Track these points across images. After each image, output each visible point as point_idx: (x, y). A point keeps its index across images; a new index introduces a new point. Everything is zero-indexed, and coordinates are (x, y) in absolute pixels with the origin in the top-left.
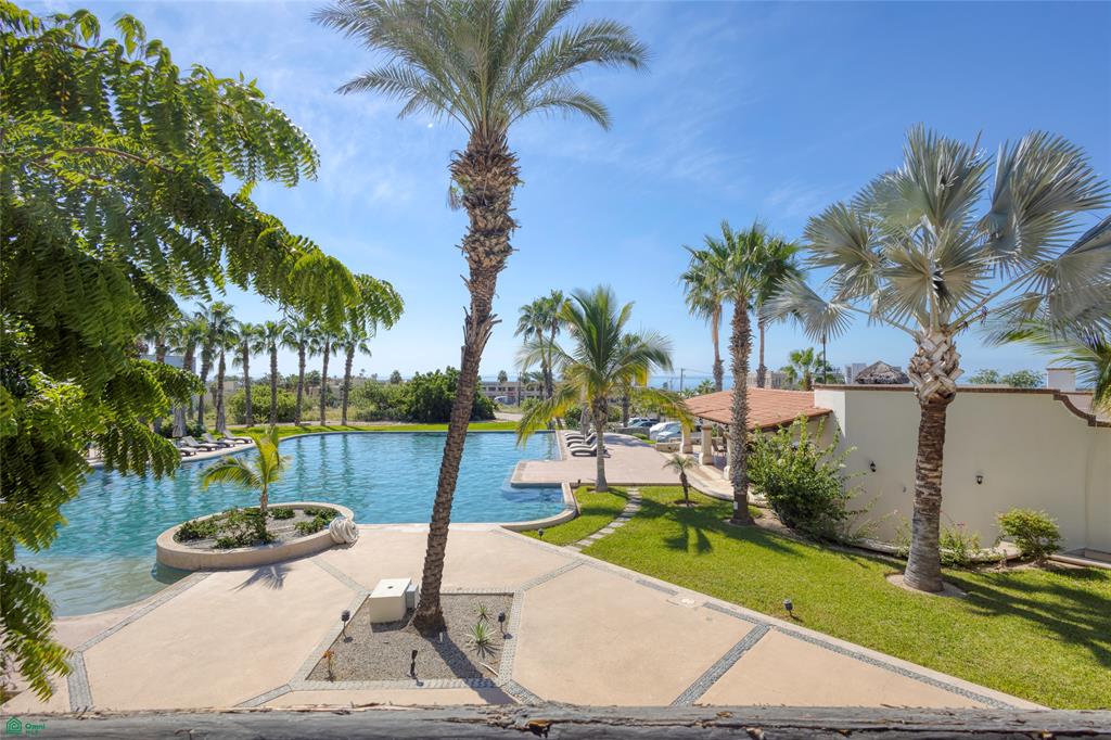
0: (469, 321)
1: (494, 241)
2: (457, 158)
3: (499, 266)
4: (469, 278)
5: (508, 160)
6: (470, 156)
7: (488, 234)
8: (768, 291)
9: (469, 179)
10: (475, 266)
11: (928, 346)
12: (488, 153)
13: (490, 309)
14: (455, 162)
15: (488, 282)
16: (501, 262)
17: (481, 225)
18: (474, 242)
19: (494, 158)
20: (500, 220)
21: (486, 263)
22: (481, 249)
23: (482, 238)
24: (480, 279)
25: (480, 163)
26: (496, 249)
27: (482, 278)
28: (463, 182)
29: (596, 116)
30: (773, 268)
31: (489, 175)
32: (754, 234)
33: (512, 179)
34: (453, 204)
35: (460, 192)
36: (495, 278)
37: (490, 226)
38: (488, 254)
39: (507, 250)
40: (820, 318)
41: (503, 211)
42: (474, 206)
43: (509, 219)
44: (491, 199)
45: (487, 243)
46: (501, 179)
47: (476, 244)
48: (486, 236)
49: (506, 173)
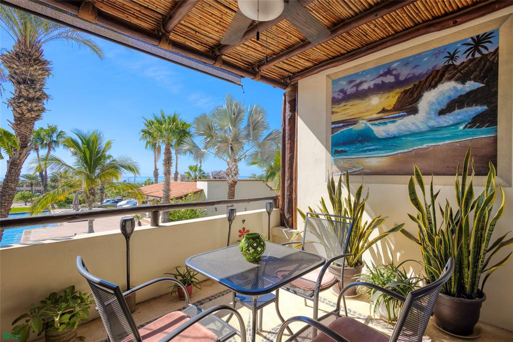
1: (35, 104)
2: (5, 53)
3: (36, 118)
4: (13, 121)
5: (45, 63)
6: (17, 54)
7: (30, 100)
8: (180, 142)
9: (15, 67)
10: (19, 116)
11: (231, 166)
12: (30, 56)
14: (4, 55)
16: (38, 116)
17: (24, 94)
18: (18, 103)
19: (35, 60)
20: (38, 93)
21: (28, 115)
22: (24, 108)
23: (25, 102)
24: (23, 124)
25: (25, 61)
26: (36, 109)
28: (10, 67)
30: (182, 133)
31: (31, 69)
32: (174, 117)
33: (47, 73)
35: (7, 72)
36: (34, 124)
37: (31, 96)
38: (30, 111)
39: (43, 110)
40: (198, 155)
41: (40, 90)
42: (19, 83)
43: (45, 94)
44: (33, 81)
45: (30, 105)
46: (40, 72)
47: (21, 105)
48: (28, 101)
49: (43, 69)
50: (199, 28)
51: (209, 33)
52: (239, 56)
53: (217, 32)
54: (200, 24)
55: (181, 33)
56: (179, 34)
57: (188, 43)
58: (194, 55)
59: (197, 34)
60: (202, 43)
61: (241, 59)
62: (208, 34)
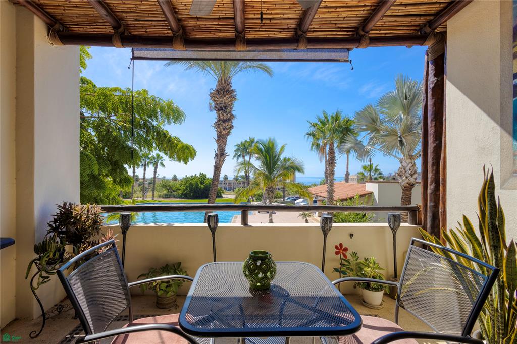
0: (216, 155)
1: (227, 124)
2: (212, 91)
3: (228, 134)
4: (216, 138)
5: (232, 91)
6: (217, 91)
7: (224, 121)
8: (342, 141)
9: (217, 100)
10: (219, 134)
11: (405, 164)
12: (224, 89)
13: (225, 150)
14: (211, 93)
15: (224, 140)
16: (229, 132)
17: (222, 117)
18: (219, 125)
19: (226, 91)
20: (229, 115)
21: (224, 132)
22: (221, 127)
23: (222, 123)
24: (221, 139)
25: (221, 94)
26: (228, 127)
27: (222, 139)
28: (214, 101)
29: (267, 71)
30: (344, 130)
31: (225, 98)
32: (337, 115)
33: (234, 99)
34: (211, 110)
35: (213, 104)
36: (227, 138)
37: (225, 118)
38: (224, 129)
39: (232, 127)
40: (362, 153)
41: (230, 112)
42: (219, 110)
43: (232, 115)
44: (225, 107)
45: (224, 125)
46: (229, 99)
47: (220, 125)
48: (223, 122)
49: (231, 97)
50: (271, 14)
51: (283, 14)
52: (333, 26)
53: (290, 8)
54: (268, 9)
55: (259, 28)
56: (258, 29)
57: (272, 35)
58: (271, 46)
59: (272, 21)
60: (284, 29)
61: (338, 28)
62: (282, 16)
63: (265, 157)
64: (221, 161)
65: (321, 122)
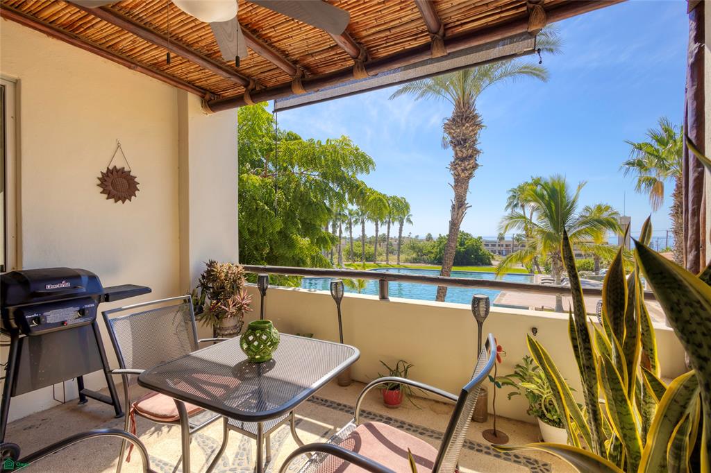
0: (453, 207)
1: (467, 163)
2: (447, 122)
3: (470, 176)
4: (453, 184)
5: (475, 117)
6: (453, 119)
7: (463, 159)
9: (453, 131)
10: (456, 178)
12: (463, 115)
13: (465, 200)
14: (445, 124)
15: (463, 186)
16: (471, 173)
17: (460, 155)
18: (455, 165)
19: (466, 118)
20: (470, 151)
21: (463, 175)
22: (459, 168)
23: (460, 163)
25: (458, 122)
26: (468, 167)
27: (461, 184)
28: (450, 133)
29: (538, 76)
31: (464, 128)
33: (478, 127)
34: (445, 146)
35: (449, 138)
36: (468, 183)
37: (464, 155)
38: (463, 171)
39: (475, 166)
41: (472, 147)
43: (476, 150)
44: (465, 141)
45: (463, 165)
46: (471, 129)
47: (457, 166)
48: (462, 161)
49: (474, 124)
50: (385, 23)
51: (400, 18)
53: (402, 9)
54: (375, 19)
55: (386, 43)
56: (385, 45)
57: (408, 46)
59: (393, 31)
60: (417, 34)
62: (400, 21)
63: (548, 206)
64: (460, 214)
65: (658, 141)
